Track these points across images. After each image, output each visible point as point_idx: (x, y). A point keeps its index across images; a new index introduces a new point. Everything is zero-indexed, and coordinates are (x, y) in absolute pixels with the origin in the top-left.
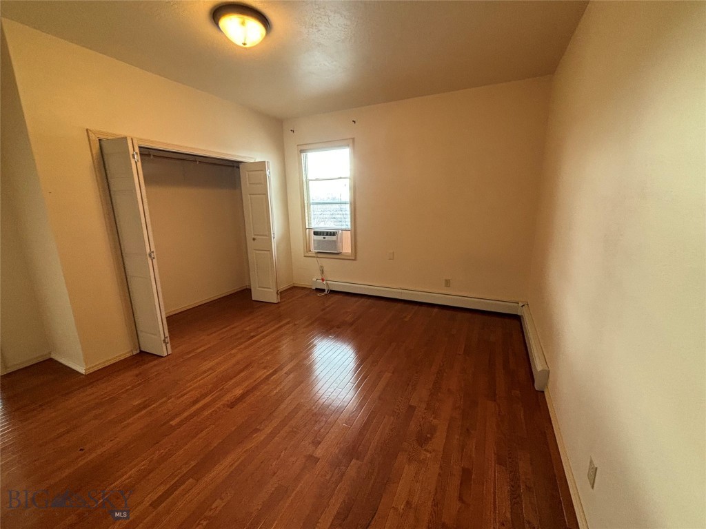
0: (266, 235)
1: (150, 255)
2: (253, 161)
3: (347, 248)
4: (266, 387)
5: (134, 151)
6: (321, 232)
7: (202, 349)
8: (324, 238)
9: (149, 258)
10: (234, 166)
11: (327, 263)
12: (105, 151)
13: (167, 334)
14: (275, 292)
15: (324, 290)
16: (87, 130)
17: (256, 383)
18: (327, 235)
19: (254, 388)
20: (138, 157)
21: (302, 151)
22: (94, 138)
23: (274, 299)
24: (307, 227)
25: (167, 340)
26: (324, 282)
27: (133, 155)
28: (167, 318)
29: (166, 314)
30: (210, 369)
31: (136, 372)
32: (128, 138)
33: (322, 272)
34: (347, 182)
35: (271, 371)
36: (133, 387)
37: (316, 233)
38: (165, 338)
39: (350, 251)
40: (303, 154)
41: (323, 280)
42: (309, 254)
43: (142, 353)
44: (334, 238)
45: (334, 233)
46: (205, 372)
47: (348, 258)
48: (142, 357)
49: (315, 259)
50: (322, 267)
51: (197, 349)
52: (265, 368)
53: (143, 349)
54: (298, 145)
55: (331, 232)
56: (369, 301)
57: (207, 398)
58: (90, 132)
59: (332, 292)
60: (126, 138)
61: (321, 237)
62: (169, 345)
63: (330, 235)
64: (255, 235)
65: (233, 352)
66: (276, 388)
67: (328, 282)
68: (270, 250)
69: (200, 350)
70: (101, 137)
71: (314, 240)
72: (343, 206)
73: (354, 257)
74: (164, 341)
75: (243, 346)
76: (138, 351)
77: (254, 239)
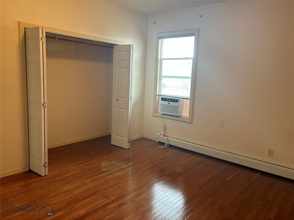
0: (125, 98)
1: (43, 105)
2: (123, 44)
3: (186, 113)
4: (102, 212)
5: (42, 35)
6: (167, 98)
7: (69, 175)
8: (169, 103)
9: (42, 107)
10: (110, 47)
11: (169, 123)
12: (27, 35)
13: (47, 161)
14: (127, 141)
15: (164, 144)
16: (19, 22)
17: (96, 208)
18: (171, 101)
19: (94, 211)
20: (44, 40)
21: (160, 38)
22: (22, 27)
23: (126, 145)
24: (157, 94)
25: (47, 165)
26: (166, 138)
27: (42, 38)
28: (48, 150)
29: (48, 147)
30: (69, 190)
31: (22, 183)
32: (40, 27)
33: (165, 129)
34: (191, 61)
35: (109, 201)
36: (18, 194)
37: (163, 99)
38: (45, 163)
39: (188, 116)
40: (160, 40)
41: (165, 136)
42: (156, 115)
43: (30, 171)
44: (176, 104)
45: (177, 100)
46: (65, 192)
47: (186, 121)
48: (30, 174)
49: (161, 118)
50: (165, 125)
51: (64, 174)
52: (105, 198)
53: (31, 169)
54: (157, 33)
55: (174, 100)
56: (199, 159)
57: (60, 212)
58: (20, 23)
59: (171, 146)
60: (39, 27)
61: (166, 103)
62: (47, 168)
63: (174, 102)
64: (118, 97)
65: (87, 181)
66: (109, 215)
67: (169, 138)
68: (127, 109)
69: (66, 175)
70: (26, 26)
71: (161, 104)
72: (186, 80)
73: (191, 120)
74: (44, 165)
75: (95, 178)
76: (28, 170)
77: (117, 100)
